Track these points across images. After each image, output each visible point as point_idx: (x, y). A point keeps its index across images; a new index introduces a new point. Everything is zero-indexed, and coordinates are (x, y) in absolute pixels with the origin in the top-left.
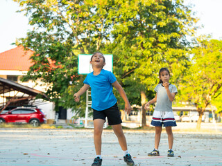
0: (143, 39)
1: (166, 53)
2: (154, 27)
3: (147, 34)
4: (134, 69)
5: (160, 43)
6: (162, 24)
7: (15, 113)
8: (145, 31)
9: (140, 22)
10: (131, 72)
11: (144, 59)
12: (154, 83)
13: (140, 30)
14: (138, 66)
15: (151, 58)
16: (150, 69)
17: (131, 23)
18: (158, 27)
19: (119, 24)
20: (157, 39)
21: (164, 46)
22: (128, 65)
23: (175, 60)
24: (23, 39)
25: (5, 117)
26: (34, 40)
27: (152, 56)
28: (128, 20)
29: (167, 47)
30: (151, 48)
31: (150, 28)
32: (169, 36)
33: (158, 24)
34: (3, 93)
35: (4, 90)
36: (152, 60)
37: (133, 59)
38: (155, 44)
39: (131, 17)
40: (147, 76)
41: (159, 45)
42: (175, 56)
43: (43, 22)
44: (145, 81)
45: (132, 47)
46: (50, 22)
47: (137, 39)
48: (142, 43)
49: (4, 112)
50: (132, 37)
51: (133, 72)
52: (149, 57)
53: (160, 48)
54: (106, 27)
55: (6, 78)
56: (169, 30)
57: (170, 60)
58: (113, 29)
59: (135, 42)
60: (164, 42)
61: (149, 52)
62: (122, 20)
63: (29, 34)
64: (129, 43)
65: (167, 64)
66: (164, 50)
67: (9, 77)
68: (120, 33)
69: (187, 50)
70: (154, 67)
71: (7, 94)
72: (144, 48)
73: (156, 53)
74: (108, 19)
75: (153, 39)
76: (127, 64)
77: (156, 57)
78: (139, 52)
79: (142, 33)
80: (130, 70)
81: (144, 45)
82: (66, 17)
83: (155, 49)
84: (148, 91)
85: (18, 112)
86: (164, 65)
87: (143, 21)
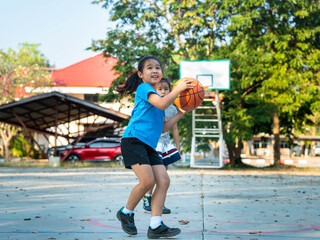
0: (273, 37)
1: (309, 57)
2: (291, 18)
3: (282, 30)
4: (261, 81)
5: (300, 41)
6: (303, 13)
7: (94, 146)
8: (276, 26)
9: (270, 12)
10: (256, 86)
11: (275, 67)
12: (291, 100)
13: (270, 25)
14: (268, 75)
15: (286, 65)
16: (285, 81)
17: (257, 14)
18: (297, 20)
19: (239, 17)
20: (295, 35)
21: (306, 46)
22: (253, 76)
24: (101, 42)
25: (80, 152)
26: (117, 42)
27: (288, 61)
28: (254, 7)
29: (310, 48)
30: (287, 49)
31: (285, 20)
32: (314, 31)
33: (297, 14)
34: (79, 119)
35: (79, 114)
36: (289, 68)
37: (260, 66)
38: (292, 44)
39: (257, 4)
40: (281, 91)
41: (299, 45)
43: (130, 16)
44: (278, 99)
45: (258, 49)
47: (265, 37)
48: (274, 42)
49: (79, 145)
50: (258, 36)
51: (260, 86)
52: (283, 64)
53: (300, 49)
54: (220, 22)
55: (83, 98)
56: (313, 22)
57: (315, 67)
58: (230, 24)
59: (262, 44)
60: (307, 41)
61: (283, 56)
62: (243, 9)
63: (110, 34)
64: (253, 44)
65: (311, 73)
66: (306, 53)
67: (88, 97)
68: (240, 30)
70: (291, 77)
71: (84, 120)
72: (276, 50)
73: (293, 57)
74: (223, 8)
75: (288, 37)
76: (251, 73)
77: (293, 63)
78: (269, 56)
79: (273, 30)
80: (255, 82)
81: (276, 46)
82: (162, 9)
83: (291, 52)
84: (282, 114)
85: (99, 145)
86: (306, 74)
87: (275, 11)
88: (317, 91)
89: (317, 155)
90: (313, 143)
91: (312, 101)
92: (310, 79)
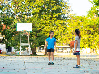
0: (46, 16)
1: (56, 22)
2: (51, 10)
3: (48, 14)
6: (54, 9)
9: (45, 8)
10: (41, 30)
11: (46, 25)
14: (44, 28)
16: (49, 29)
17: (40, 9)
18: (53, 11)
19: (35, 9)
20: (52, 16)
21: (55, 19)
22: (39, 27)
23: (60, 25)
27: (50, 23)
28: (39, 7)
31: (49, 11)
32: (57, 14)
33: (52, 9)
37: (41, 25)
38: (51, 18)
39: (41, 6)
40: (47, 32)
41: (53, 18)
42: (60, 23)
43: (0, 8)
44: (47, 35)
45: (41, 19)
46: (4, 8)
47: (43, 15)
48: (45, 17)
50: (41, 15)
51: (41, 31)
52: (48, 24)
53: (53, 20)
54: (29, 10)
56: (57, 12)
57: (58, 25)
58: (32, 11)
59: (42, 17)
60: (55, 17)
61: (48, 22)
62: (36, 7)
64: (39, 18)
65: (56, 27)
66: (55, 21)
68: (35, 13)
69: (65, 21)
70: (51, 28)
72: (46, 20)
73: (52, 22)
74: (30, 7)
75: (50, 16)
77: (51, 24)
78: (44, 22)
79: (45, 13)
80: (40, 29)
82: (11, 6)
83: (51, 20)
86: (55, 27)
87: (46, 8)
88: (58, 32)
89: (59, 52)
90: (58, 48)
91: (57, 35)
92: (56, 29)
